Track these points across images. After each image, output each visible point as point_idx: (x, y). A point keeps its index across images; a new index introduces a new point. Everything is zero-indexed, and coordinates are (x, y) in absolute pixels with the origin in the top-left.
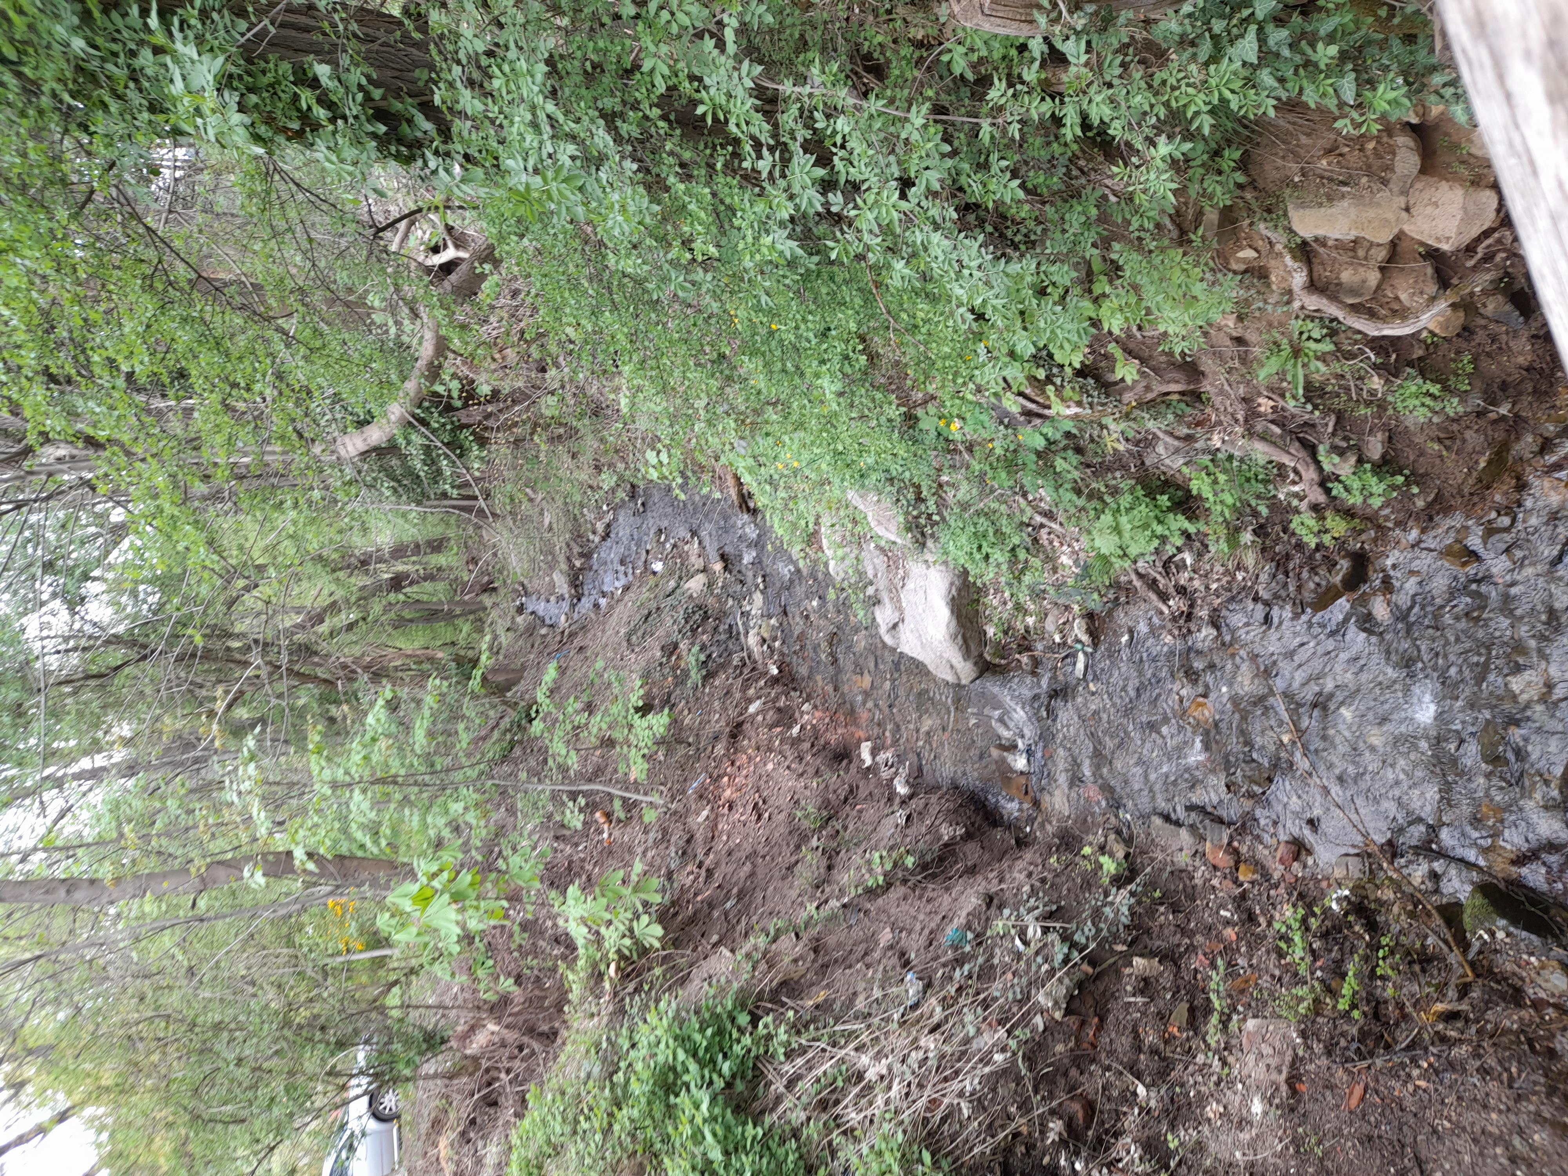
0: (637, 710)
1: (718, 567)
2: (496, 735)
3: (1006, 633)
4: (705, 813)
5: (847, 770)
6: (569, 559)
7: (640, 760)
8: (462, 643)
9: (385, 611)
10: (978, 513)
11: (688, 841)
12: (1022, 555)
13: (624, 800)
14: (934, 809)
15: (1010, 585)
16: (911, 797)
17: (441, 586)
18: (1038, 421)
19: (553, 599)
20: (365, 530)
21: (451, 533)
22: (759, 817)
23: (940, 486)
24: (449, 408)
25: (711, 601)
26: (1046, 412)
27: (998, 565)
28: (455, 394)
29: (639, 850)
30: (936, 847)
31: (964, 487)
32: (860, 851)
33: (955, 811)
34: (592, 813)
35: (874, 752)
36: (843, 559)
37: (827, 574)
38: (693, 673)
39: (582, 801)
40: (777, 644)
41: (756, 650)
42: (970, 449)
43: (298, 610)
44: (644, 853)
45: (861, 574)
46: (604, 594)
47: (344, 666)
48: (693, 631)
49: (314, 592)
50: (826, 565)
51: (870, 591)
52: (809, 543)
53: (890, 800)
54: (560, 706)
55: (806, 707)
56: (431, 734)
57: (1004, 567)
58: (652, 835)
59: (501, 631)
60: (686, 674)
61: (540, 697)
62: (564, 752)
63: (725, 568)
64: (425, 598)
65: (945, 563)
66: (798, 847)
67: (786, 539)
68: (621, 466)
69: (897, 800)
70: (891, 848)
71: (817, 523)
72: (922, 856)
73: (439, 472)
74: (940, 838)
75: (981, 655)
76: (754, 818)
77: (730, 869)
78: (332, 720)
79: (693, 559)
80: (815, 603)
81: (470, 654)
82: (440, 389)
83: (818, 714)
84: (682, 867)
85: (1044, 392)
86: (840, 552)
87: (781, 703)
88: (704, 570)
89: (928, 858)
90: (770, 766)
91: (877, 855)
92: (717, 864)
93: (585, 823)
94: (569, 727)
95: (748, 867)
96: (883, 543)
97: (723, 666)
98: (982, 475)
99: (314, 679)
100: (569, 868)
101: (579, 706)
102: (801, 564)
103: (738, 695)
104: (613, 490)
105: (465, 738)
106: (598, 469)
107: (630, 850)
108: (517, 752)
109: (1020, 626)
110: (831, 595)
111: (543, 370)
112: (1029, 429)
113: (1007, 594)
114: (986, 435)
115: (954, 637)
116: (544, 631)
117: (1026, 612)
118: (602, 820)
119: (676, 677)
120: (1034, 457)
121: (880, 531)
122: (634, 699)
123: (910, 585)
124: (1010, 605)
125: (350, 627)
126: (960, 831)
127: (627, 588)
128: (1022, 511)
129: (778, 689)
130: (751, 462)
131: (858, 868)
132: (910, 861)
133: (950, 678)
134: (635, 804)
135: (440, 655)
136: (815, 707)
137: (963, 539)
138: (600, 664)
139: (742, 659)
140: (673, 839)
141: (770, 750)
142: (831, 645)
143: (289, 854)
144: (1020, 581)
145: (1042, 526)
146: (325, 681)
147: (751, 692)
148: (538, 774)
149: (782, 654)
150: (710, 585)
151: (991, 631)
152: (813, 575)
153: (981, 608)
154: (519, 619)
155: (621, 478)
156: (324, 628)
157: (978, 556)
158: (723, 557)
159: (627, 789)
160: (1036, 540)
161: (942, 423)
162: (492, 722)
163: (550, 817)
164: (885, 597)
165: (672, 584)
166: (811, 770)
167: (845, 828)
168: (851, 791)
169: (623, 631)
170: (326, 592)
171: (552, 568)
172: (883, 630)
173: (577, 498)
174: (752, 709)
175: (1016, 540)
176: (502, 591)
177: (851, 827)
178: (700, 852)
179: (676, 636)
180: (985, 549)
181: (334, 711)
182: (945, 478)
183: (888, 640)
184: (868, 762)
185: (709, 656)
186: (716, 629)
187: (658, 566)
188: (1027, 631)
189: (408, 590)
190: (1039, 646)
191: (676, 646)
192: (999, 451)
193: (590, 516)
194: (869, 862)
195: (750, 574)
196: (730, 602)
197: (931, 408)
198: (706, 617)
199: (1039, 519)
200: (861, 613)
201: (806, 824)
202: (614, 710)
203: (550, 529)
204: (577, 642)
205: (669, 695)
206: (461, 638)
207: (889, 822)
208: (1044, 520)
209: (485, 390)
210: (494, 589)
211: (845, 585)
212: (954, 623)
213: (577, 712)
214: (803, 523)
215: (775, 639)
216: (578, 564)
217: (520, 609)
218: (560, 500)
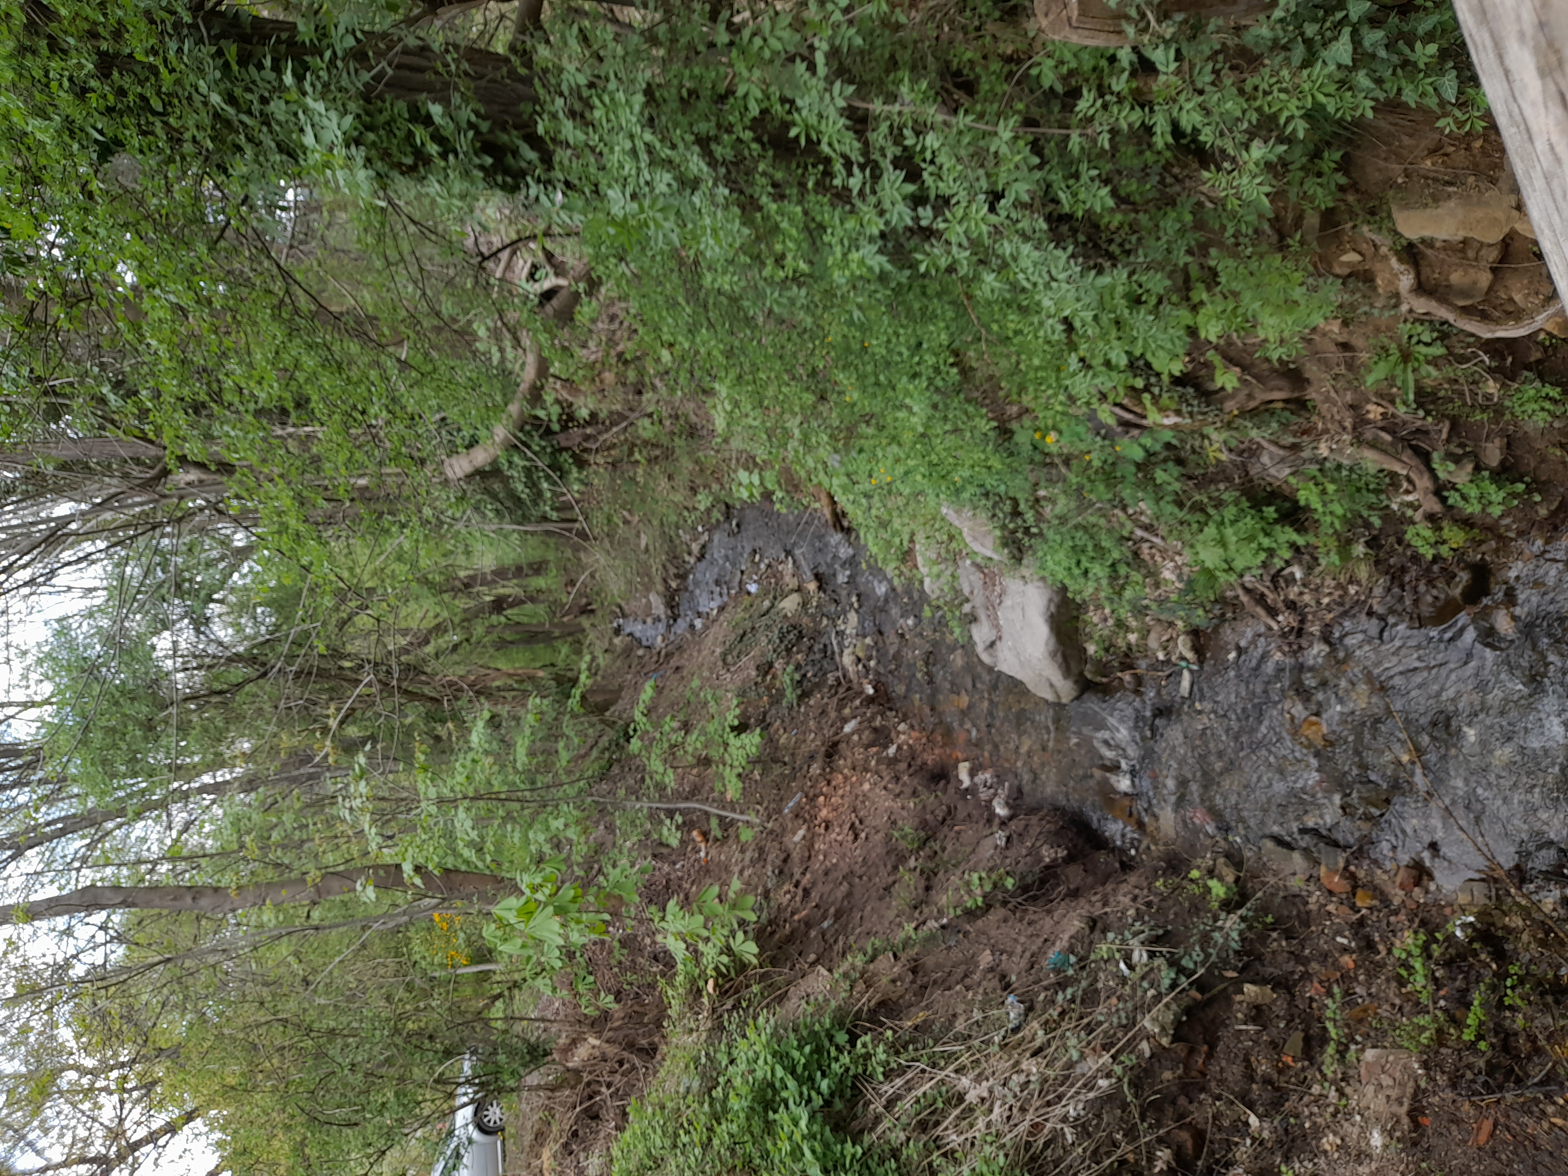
0: (733, 729)
1: (812, 586)
2: (595, 753)
3: (1107, 650)
4: (801, 833)
5: (944, 792)
6: (665, 580)
7: (734, 780)
8: (561, 664)
9: (488, 633)
10: (1076, 527)
11: (785, 861)
12: (1123, 570)
13: (721, 818)
14: (1035, 830)
15: (1110, 600)
16: (1011, 818)
17: (541, 608)
18: (1136, 432)
19: (649, 620)
20: (468, 553)
21: (551, 556)
22: (856, 837)
23: (1037, 500)
24: (548, 432)
25: (805, 620)
26: (1144, 422)
27: (1098, 580)
28: (555, 418)
29: (736, 869)
30: (1037, 869)
31: (1062, 501)
32: (958, 873)
33: (1057, 833)
34: (689, 832)
35: (972, 773)
36: (938, 576)
37: (922, 592)
38: (788, 692)
39: (679, 819)
41: (851, 669)
42: (1067, 462)
43: (404, 632)
44: (741, 872)
45: (957, 592)
46: (699, 615)
47: (451, 684)
48: (788, 650)
49: (419, 615)
50: (922, 582)
51: (967, 608)
52: (904, 561)
53: (989, 821)
54: (657, 725)
55: (902, 727)
56: (531, 754)
57: (1104, 582)
58: (748, 855)
59: (599, 653)
60: (781, 693)
61: (638, 716)
62: (661, 770)
63: (820, 588)
64: (525, 620)
65: (1043, 579)
66: (895, 868)
67: (880, 557)
68: (715, 487)
69: (997, 821)
70: (991, 870)
71: (912, 541)
72: (1023, 877)
73: (540, 494)
74: (1041, 860)
75: (1081, 674)
76: (851, 838)
77: (827, 889)
78: (438, 739)
79: (787, 578)
80: (910, 622)
81: (569, 674)
82: (541, 413)
83: (915, 734)
84: (779, 886)
85: (1141, 403)
86: (936, 569)
87: (878, 722)
88: (799, 590)
89: (1029, 880)
90: (866, 786)
91: (975, 876)
92: (814, 884)
93: (682, 842)
94: (666, 745)
95: (845, 887)
96: (979, 560)
97: (818, 686)
98: (1080, 489)
99: (421, 697)
100: (667, 887)
101: (675, 725)
102: (896, 581)
103: (833, 715)
104: (708, 511)
105: (564, 756)
106: (694, 490)
107: (727, 869)
108: (616, 770)
109: (1121, 643)
110: (927, 612)
111: (640, 393)
112: (1127, 440)
113: (1107, 611)
114: (1083, 447)
115: (1053, 655)
116: (640, 652)
117: (1128, 629)
118: (699, 839)
119: (771, 696)
120: (1133, 469)
121: (976, 547)
122: (730, 718)
123: (1008, 602)
124: (1111, 622)
125: (456, 647)
126: (1062, 853)
127: (722, 609)
128: (1122, 525)
129: (874, 708)
130: (845, 480)
131: (957, 889)
132: (1010, 882)
133: (1050, 697)
134: (732, 823)
135: (541, 674)
136: (912, 727)
137: (1061, 555)
138: (696, 683)
139: (837, 679)
140: (770, 857)
141: (866, 770)
142: (927, 664)
143: (398, 867)
144: (1120, 595)
145: (1143, 540)
146: (432, 698)
147: (847, 711)
148: (635, 793)
149: (877, 673)
150: (804, 604)
151: (1091, 649)
152: (908, 592)
153: (1081, 625)
154: (617, 641)
155: (717, 500)
156: (429, 649)
157: (1076, 572)
158: (818, 577)
159: (724, 808)
160: (1136, 554)
161: (1037, 436)
162: (591, 741)
163: (648, 835)
164: (982, 614)
165: (767, 604)
166: (908, 791)
167: (944, 849)
168: (949, 812)
169: (718, 651)
170: (431, 614)
171: (648, 590)
172: (980, 648)
173: (673, 518)
174: (847, 729)
175: (1116, 555)
176: (599, 613)
177: (949, 848)
178: (797, 871)
179: (771, 656)
180: (1085, 564)
181: (439, 729)
182: (1042, 493)
183: (985, 658)
184: (966, 782)
185: (804, 676)
186: (810, 648)
187: (752, 587)
188: (1129, 646)
189: (508, 612)
190: (1143, 664)
191: (771, 665)
192: (1096, 463)
193: (686, 538)
194: (968, 884)
195: (844, 593)
196: (825, 621)
197: (1026, 422)
198: (800, 636)
199: (1139, 533)
200: (957, 631)
201: (903, 844)
202: (711, 728)
203: (647, 550)
204: (674, 662)
205: (765, 714)
206: (560, 660)
207: (988, 844)
208: (1146, 535)
209: (583, 412)
210: (592, 611)
211: (941, 602)
212: (1053, 641)
213: (673, 730)
214: (897, 541)
216: (674, 585)
217: (618, 631)
218: (655, 523)
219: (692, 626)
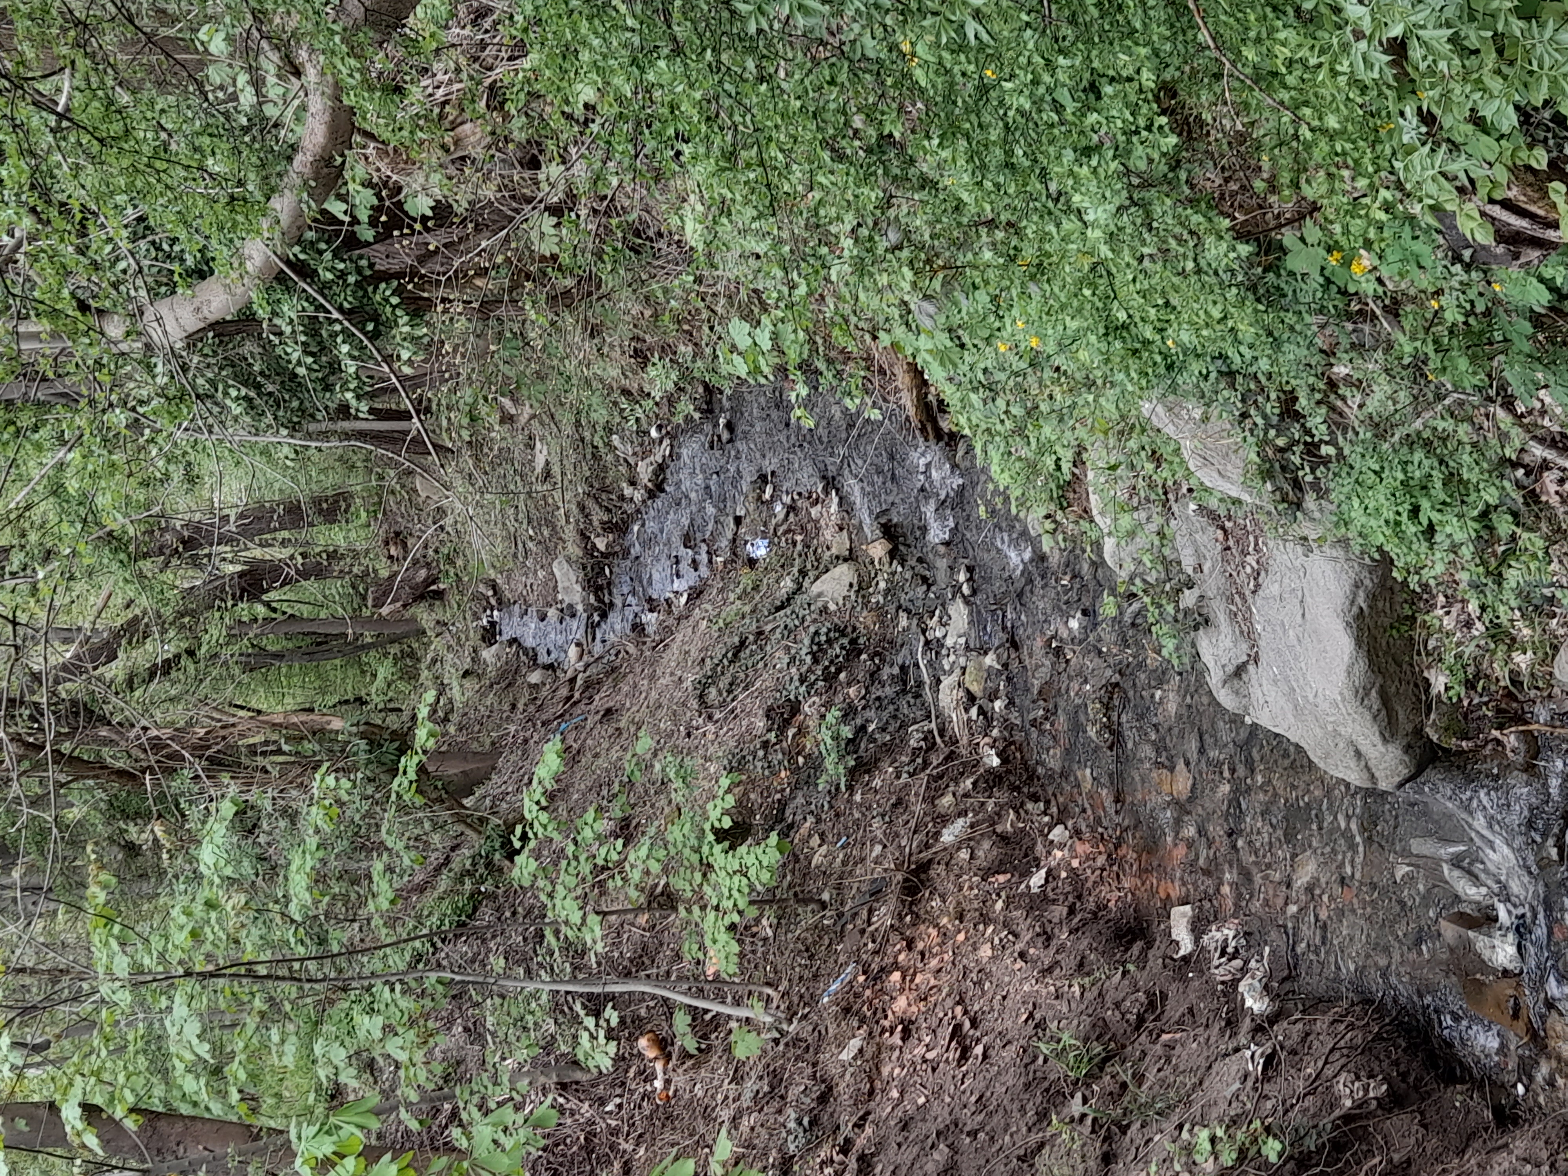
0: (720, 835)
1: (878, 550)
2: (444, 883)
3: (1470, 685)
4: (855, 1044)
5: (1142, 962)
6: (584, 536)
7: (723, 937)
8: (377, 700)
9: (231, 637)
10: (1410, 442)
11: (823, 1099)
12: (1504, 526)
13: (695, 1013)
14: (1322, 1044)
15: (1478, 587)
16: (1273, 1019)
17: (336, 588)
18: (1534, 254)
19: (552, 613)
20: (192, 479)
21: (356, 484)
22: (964, 1055)
23: (1332, 385)
24: (352, 242)
25: (865, 619)
26: (1551, 235)
27: (1454, 549)
28: (363, 215)
29: (725, 1114)
30: (1326, 1122)
31: (1382, 388)
32: (1169, 1126)
33: (1366, 1050)
34: (632, 1039)
35: (1198, 928)
36: (1131, 534)
37: (1098, 564)
38: (829, 763)
39: (612, 1016)
40: (998, 705)
41: (956, 718)
42: (1393, 310)
43: (67, 636)
44: (735, 1121)
45: (1168, 564)
47: (157, 745)
48: (830, 678)
49: (95, 600)
50: (1098, 546)
51: (1189, 599)
52: (1063, 504)
53: (1232, 1023)
54: (570, 828)
55: (1058, 833)
56: (319, 879)
57: (1467, 552)
58: (750, 1086)
59: (452, 678)
60: (816, 765)
61: (530, 810)
62: (576, 918)
63: (893, 554)
64: (306, 611)
65: (1344, 542)
66: (1043, 1116)
67: (1015, 493)
68: (685, 349)
69: (1246, 1024)
70: (1234, 1122)
71: (1078, 461)
72: (1298, 1139)
73: (335, 367)
74: (1333, 1105)
75: (1419, 732)
76: (953, 1055)
77: (908, 1155)
78: (132, 849)
79: (828, 534)
80: (1074, 624)
81: (393, 722)
82: (337, 208)
83: (1082, 848)
84: (811, 1148)
85: (1545, 195)
86: (1126, 521)
87: (1007, 825)
88: (851, 557)
89: (1310, 1143)
90: (986, 952)
91: (1204, 1135)
92: (880, 1145)
93: (619, 1059)
94: (586, 868)
95: (941, 1154)
96: (1213, 503)
97: (889, 749)
98: (1418, 366)
99: (98, 768)
100: (588, 1148)
101: (604, 826)
102: (1047, 543)
103: (918, 808)
104: (671, 400)
105: (384, 888)
106: (641, 357)
107: (708, 1114)
108: (486, 914)
109: (1500, 672)
110: (1108, 607)
111: (534, 164)
112: (1514, 271)
113: (1473, 607)
114: (1424, 281)
115: (1362, 695)
116: (535, 677)
117: (1513, 643)
118: (651, 1054)
119: (796, 770)
120: (1527, 327)
121: (1208, 477)
122: (714, 814)
123: (1271, 587)
124: (1479, 628)
125: (167, 667)
126: (1378, 1090)
127: (696, 594)
128: (1504, 437)
129: (1002, 796)
130: (943, 339)
131: (1167, 1160)
132: (1272, 1149)
133: (1355, 778)
134: (718, 1022)
135: (337, 724)
136: (1077, 833)
137: (1379, 497)
138: (645, 744)
139: (928, 737)
140: (794, 1092)
141: (985, 919)
142: (1107, 707)
143: (53, 1108)
144: (1499, 578)
145: (1545, 465)
146: (121, 773)
147: (947, 800)
148: (525, 961)
149: (1008, 726)
150: (862, 586)
151: (1439, 681)
152: (1070, 565)
153: (1418, 633)
154: (488, 654)
155: (686, 374)
156: (115, 670)
157: (1411, 529)
158: (889, 531)
159: (701, 993)
160: (1532, 497)
161: (1333, 261)
162: (434, 858)
163: (549, 1046)
164: (1219, 611)
165: (787, 584)
166: (1069, 962)
167: (1140, 1079)
168: (1151, 1005)
169: (690, 679)
170: (118, 600)
171: (549, 551)
172: (1214, 679)
173: (600, 415)
174: (948, 836)
175: (1491, 496)
176: (453, 598)
177: (1151, 1077)
178: (847, 1120)
179: (796, 689)
180: (1427, 512)
181: (133, 832)
182: (1341, 370)
183: (1225, 698)
184: (1186, 946)
185: (863, 728)
186: (873, 675)
187: (760, 550)
188: (1515, 679)
189: (272, 595)
190: (1542, 713)
191: (795, 708)
192: (1452, 315)
193: (625, 449)
194: (1189, 1149)
195: (942, 564)
196: (904, 621)
197: (1311, 232)
198: (854, 650)
199: (1539, 452)
200: (1169, 645)
201: (1058, 1069)
202: (675, 834)
203: (547, 474)
204: (600, 701)
205: (783, 805)
206: (375, 693)
207: (1231, 1068)
208: (1550, 455)
209: (421, 205)
210: (439, 595)
211: (1138, 587)
212: (1362, 665)
213: (601, 839)
214: (1049, 461)
215: (993, 696)
216: (601, 544)
217: (490, 634)
218: (566, 419)
219: (638, 628)
